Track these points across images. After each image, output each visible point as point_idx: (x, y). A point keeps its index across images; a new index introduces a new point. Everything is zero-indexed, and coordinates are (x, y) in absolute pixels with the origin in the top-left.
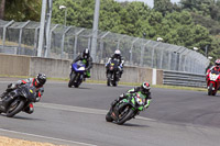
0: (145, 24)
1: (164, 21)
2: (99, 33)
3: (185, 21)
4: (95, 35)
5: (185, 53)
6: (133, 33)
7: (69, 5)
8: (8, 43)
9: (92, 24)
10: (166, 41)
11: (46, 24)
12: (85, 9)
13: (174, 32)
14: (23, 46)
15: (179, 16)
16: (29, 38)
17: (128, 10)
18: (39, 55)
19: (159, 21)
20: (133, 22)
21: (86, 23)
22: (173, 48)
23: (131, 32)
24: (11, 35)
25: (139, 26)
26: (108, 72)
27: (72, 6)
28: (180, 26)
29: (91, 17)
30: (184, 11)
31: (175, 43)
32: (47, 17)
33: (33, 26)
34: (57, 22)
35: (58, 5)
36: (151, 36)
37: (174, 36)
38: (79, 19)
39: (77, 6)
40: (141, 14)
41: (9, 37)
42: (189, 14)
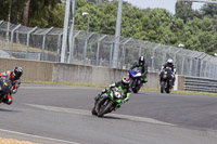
0: (167, 31)
1: (186, 27)
2: (121, 39)
3: (206, 27)
4: (117, 42)
5: (206, 59)
6: (155, 39)
7: (92, 12)
8: (32, 49)
9: (114, 31)
10: (187, 47)
11: (69, 30)
12: (108, 15)
13: (195, 38)
14: (46, 52)
15: (201, 22)
16: (53, 44)
17: (151, 17)
18: (62, 61)
19: (181, 27)
20: (155, 29)
21: (109, 29)
22: (194, 54)
23: (152, 38)
24: (35, 41)
25: (161, 32)
26: (162, 79)
27: (95, 13)
28: (201, 33)
29: (114, 24)
30: (205, 18)
31: (196, 49)
32: (70, 23)
33: (57, 32)
34: (80, 29)
35: (81, 12)
36: (173, 43)
37: (195, 42)
38: (102, 26)
39: (99, 13)
40: (163, 21)
41: (32, 44)
42: (210, 20)
